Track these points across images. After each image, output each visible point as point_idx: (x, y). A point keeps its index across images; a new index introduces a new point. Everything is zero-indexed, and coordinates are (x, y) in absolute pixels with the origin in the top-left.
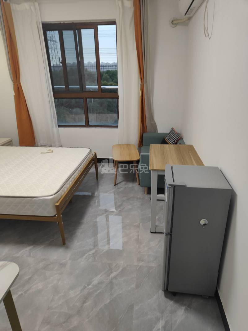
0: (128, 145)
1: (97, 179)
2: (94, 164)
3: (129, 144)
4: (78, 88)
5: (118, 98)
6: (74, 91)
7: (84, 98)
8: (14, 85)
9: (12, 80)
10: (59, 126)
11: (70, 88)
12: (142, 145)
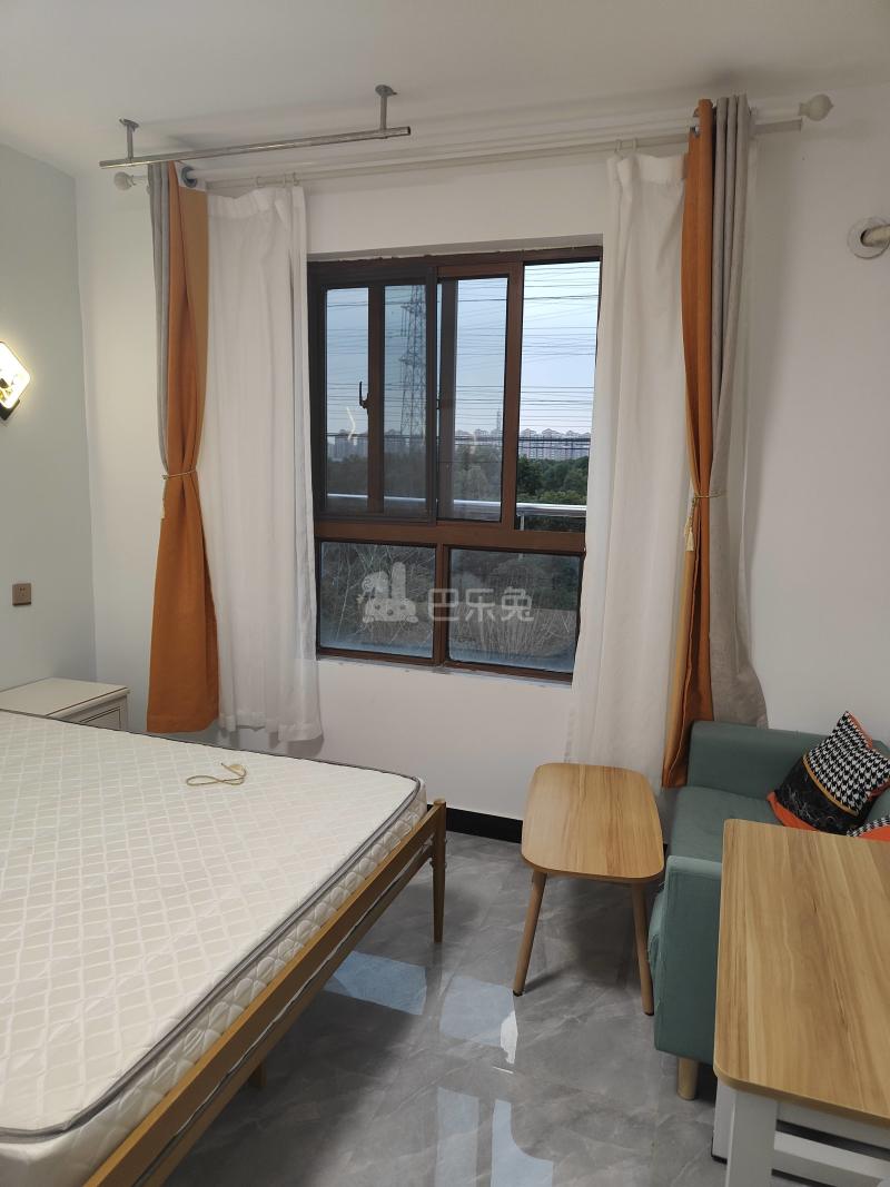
0: (613, 774)
1: (438, 937)
2: (430, 859)
3: (620, 770)
4: (420, 503)
5: (582, 555)
6: (403, 517)
7: (439, 547)
8: (169, 479)
9: (164, 462)
10: (322, 652)
11: (388, 501)
12: (680, 781)
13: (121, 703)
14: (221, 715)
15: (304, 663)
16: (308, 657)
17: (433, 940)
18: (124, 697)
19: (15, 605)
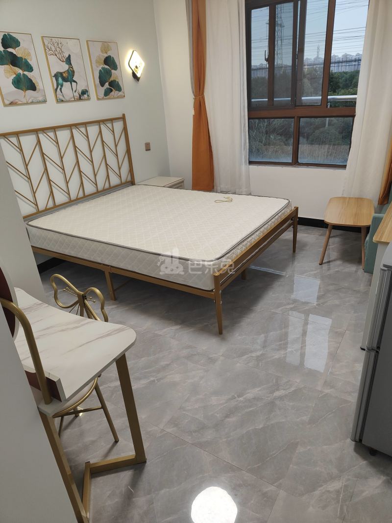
0: (359, 200)
1: (294, 251)
2: (292, 226)
3: (362, 198)
4: (288, 100)
5: (354, 116)
6: (283, 106)
7: (296, 117)
8: (195, 99)
9: (193, 92)
10: (251, 163)
11: (276, 101)
13: (182, 184)
14: (215, 187)
15: (245, 167)
16: (246, 164)
17: (292, 252)
18: (183, 182)
19: (146, 150)
